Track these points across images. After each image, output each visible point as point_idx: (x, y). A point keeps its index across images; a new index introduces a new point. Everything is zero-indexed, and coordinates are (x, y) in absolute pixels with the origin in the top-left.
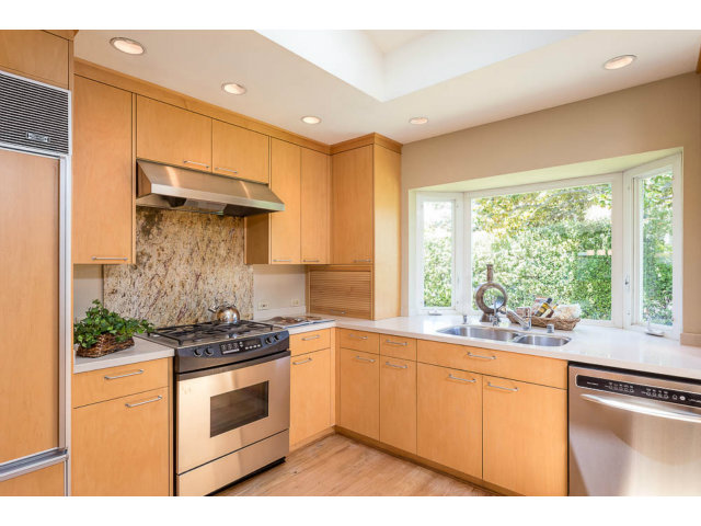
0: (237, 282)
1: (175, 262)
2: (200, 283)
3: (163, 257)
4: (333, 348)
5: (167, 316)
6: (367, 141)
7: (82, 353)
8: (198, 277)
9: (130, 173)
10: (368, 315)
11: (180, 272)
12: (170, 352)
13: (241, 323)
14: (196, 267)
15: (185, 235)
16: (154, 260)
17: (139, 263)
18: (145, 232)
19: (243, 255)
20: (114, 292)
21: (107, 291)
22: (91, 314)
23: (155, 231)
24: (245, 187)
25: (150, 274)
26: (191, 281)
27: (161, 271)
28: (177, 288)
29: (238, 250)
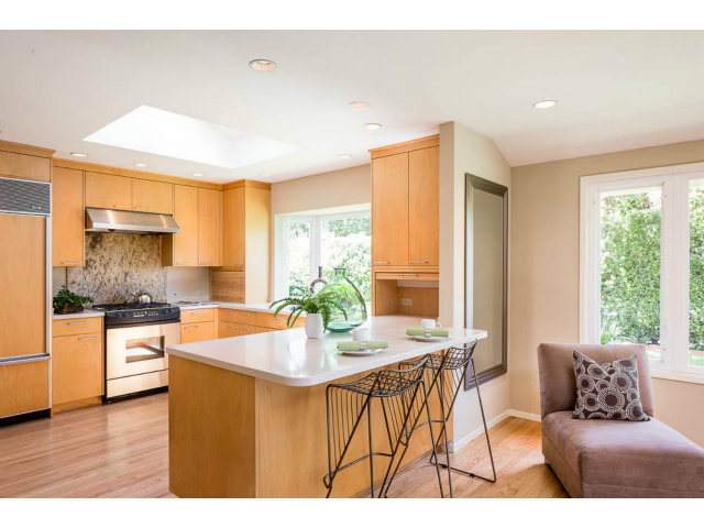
0: (154, 277)
1: (111, 265)
2: (128, 278)
3: (104, 262)
4: (216, 322)
5: (105, 298)
6: (240, 184)
7: (57, 311)
8: (126, 274)
9: (82, 215)
10: (241, 300)
11: (115, 272)
12: (103, 314)
13: (152, 303)
14: (126, 269)
15: (118, 248)
16: (97, 264)
17: (88, 265)
18: (92, 247)
19: (159, 261)
20: (73, 283)
21: (70, 281)
22: (60, 293)
23: (98, 246)
24: (163, 218)
25: (95, 272)
26: (122, 276)
27: (102, 271)
28: (113, 281)
29: (155, 256)
